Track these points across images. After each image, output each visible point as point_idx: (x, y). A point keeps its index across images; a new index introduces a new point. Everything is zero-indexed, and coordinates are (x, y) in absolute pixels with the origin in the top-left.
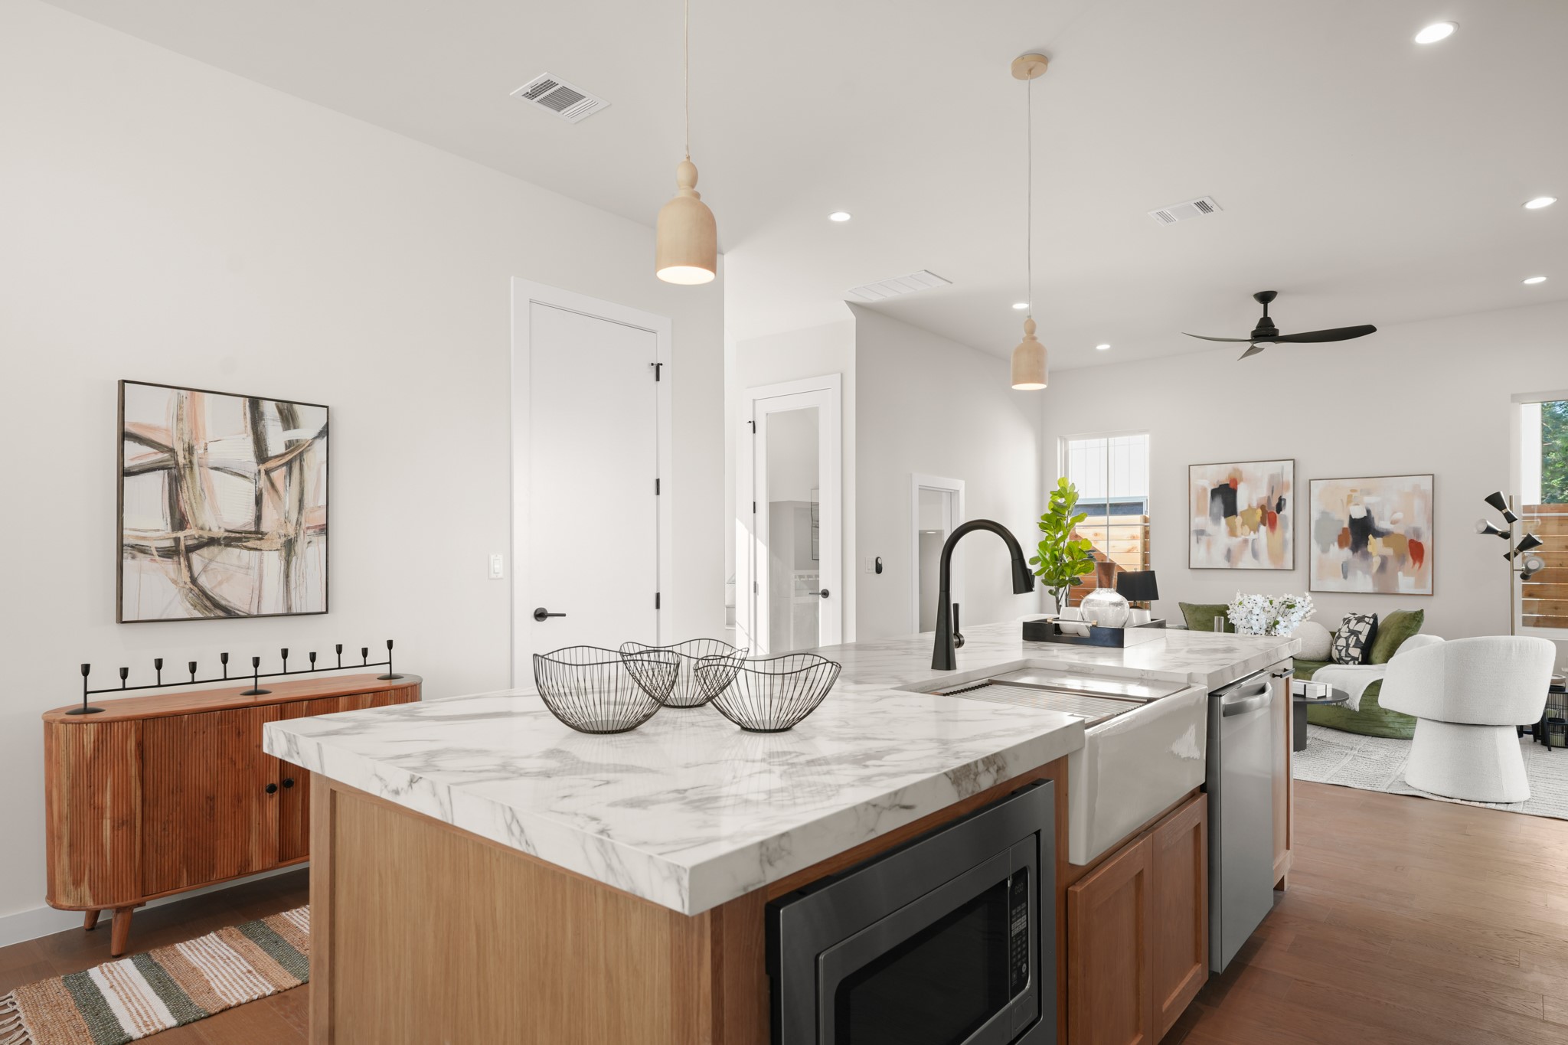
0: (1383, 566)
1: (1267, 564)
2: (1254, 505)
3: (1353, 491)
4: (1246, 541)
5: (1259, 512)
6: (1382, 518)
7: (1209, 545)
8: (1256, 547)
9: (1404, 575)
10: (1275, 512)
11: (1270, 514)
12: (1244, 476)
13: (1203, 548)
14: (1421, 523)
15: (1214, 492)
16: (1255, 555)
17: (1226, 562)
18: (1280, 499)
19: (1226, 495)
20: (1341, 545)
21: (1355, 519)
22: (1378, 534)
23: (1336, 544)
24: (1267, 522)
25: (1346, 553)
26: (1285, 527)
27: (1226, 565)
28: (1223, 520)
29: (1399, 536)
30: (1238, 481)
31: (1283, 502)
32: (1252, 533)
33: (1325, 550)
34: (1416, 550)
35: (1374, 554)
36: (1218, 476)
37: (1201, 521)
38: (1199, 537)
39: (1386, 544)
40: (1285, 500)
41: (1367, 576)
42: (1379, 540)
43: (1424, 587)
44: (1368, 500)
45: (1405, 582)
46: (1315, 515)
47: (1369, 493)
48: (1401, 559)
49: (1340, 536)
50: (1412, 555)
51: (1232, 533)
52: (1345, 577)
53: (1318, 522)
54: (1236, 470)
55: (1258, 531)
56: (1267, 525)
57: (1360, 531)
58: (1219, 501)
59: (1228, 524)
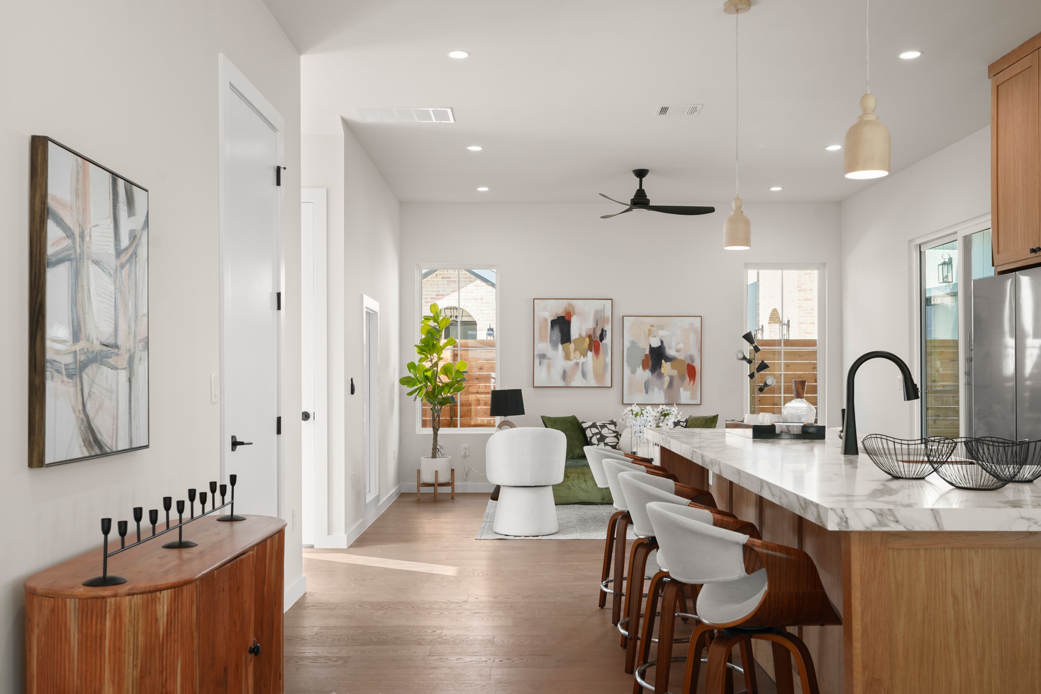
0: (671, 384)
1: (593, 383)
2: (584, 334)
3: (652, 326)
4: (577, 364)
5: (587, 340)
6: (670, 348)
7: (549, 367)
8: (585, 369)
9: (684, 391)
10: (599, 341)
11: (595, 342)
12: (576, 310)
13: (544, 369)
14: (694, 352)
15: (554, 323)
16: (584, 375)
17: (563, 381)
18: (603, 330)
19: (562, 324)
20: (644, 368)
21: (653, 348)
22: (668, 359)
23: (641, 367)
24: (593, 348)
25: (648, 373)
26: (606, 353)
27: (561, 383)
28: (560, 346)
29: (681, 360)
30: (572, 314)
31: (604, 333)
32: (582, 357)
33: (633, 372)
34: (691, 372)
35: (665, 375)
36: (557, 309)
37: (543, 346)
38: (541, 360)
39: (673, 367)
40: (606, 331)
41: (661, 391)
42: (669, 363)
43: (696, 399)
44: (662, 333)
45: (685, 395)
46: (627, 344)
47: (662, 328)
48: (682, 378)
49: (643, 361)
50: (689, 375)
51: (567, 357)
52: (647, 392)
53: (629, 349)
54: (570, 305)
55: (586, 356)
56: (593, 351)
57: (657, 357)
58: (557, 330)
59: (564, 349)
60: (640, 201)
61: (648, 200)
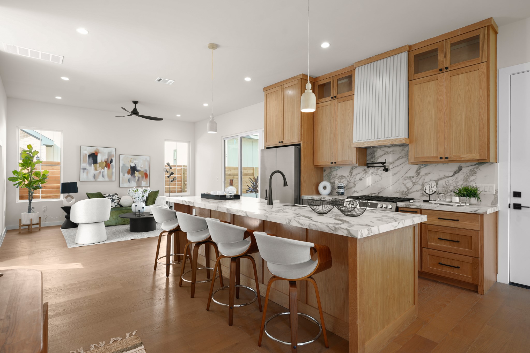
0: (138, 180)
1: (107, 179)
2: (103, 161)
3: (131, 159)
4: (100, 172)
5: (105, 163)
6: (138, 167)
7: (87, 173)
8: (104, 174)
9: (143, 182)
10: (110, 163)
11: (108, 164)
12: (100, 151)
13: (85, 174)
14: (147, 168)
15: (89, 156)
16: (103, 176)
17: (94, 179)
18: (111, 160)
19: (93, 157)
20: (128, 174)
21: (132, 167)
22: (137, 171)
23: (127, 173)
24: (107, 166)
25: (129, 176)
26: (113, 168)
27: (93, 180)
28: (93, 165)
29: (142, 171)
30: (98, 153)
31: (112, 161)
32: (102, 169)
33: (124, 175)
34: (146, 175)
35: (136, 176)
36: (92, 150)
37: (84, 165)
38: (84, 170)
39: (139, 174)
40: (113, 160)
41: (135, 182)
42: (138, 172)
43: (148, 185)
44: (135, 161)
45: (143, 183)
46: (121, 165)
47: (135, 160)
48: (143, 177)
49: (128, 171)
50: (145, 176)
51: (96, 169)
52: (129, 183)
53: (122, 167)
54: (97, 149)
55: (104, 169)
56: (107, 167)
57: (133, 170)
58: (91, 159)
59: (94, 166)
60: (135, 112)
61: (138, 113)
